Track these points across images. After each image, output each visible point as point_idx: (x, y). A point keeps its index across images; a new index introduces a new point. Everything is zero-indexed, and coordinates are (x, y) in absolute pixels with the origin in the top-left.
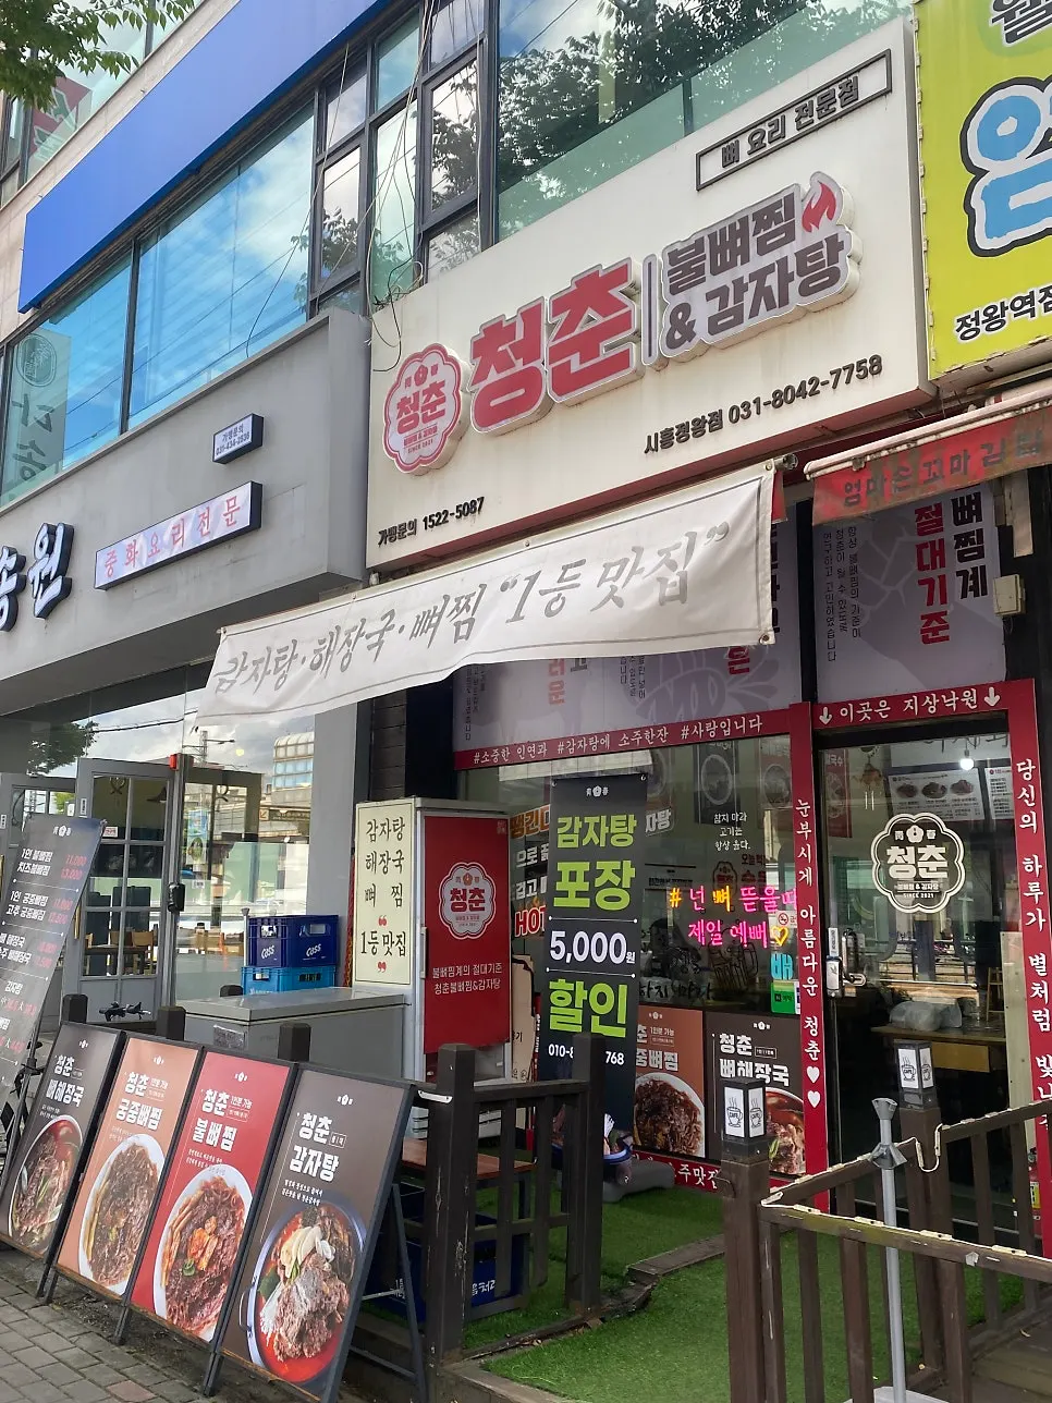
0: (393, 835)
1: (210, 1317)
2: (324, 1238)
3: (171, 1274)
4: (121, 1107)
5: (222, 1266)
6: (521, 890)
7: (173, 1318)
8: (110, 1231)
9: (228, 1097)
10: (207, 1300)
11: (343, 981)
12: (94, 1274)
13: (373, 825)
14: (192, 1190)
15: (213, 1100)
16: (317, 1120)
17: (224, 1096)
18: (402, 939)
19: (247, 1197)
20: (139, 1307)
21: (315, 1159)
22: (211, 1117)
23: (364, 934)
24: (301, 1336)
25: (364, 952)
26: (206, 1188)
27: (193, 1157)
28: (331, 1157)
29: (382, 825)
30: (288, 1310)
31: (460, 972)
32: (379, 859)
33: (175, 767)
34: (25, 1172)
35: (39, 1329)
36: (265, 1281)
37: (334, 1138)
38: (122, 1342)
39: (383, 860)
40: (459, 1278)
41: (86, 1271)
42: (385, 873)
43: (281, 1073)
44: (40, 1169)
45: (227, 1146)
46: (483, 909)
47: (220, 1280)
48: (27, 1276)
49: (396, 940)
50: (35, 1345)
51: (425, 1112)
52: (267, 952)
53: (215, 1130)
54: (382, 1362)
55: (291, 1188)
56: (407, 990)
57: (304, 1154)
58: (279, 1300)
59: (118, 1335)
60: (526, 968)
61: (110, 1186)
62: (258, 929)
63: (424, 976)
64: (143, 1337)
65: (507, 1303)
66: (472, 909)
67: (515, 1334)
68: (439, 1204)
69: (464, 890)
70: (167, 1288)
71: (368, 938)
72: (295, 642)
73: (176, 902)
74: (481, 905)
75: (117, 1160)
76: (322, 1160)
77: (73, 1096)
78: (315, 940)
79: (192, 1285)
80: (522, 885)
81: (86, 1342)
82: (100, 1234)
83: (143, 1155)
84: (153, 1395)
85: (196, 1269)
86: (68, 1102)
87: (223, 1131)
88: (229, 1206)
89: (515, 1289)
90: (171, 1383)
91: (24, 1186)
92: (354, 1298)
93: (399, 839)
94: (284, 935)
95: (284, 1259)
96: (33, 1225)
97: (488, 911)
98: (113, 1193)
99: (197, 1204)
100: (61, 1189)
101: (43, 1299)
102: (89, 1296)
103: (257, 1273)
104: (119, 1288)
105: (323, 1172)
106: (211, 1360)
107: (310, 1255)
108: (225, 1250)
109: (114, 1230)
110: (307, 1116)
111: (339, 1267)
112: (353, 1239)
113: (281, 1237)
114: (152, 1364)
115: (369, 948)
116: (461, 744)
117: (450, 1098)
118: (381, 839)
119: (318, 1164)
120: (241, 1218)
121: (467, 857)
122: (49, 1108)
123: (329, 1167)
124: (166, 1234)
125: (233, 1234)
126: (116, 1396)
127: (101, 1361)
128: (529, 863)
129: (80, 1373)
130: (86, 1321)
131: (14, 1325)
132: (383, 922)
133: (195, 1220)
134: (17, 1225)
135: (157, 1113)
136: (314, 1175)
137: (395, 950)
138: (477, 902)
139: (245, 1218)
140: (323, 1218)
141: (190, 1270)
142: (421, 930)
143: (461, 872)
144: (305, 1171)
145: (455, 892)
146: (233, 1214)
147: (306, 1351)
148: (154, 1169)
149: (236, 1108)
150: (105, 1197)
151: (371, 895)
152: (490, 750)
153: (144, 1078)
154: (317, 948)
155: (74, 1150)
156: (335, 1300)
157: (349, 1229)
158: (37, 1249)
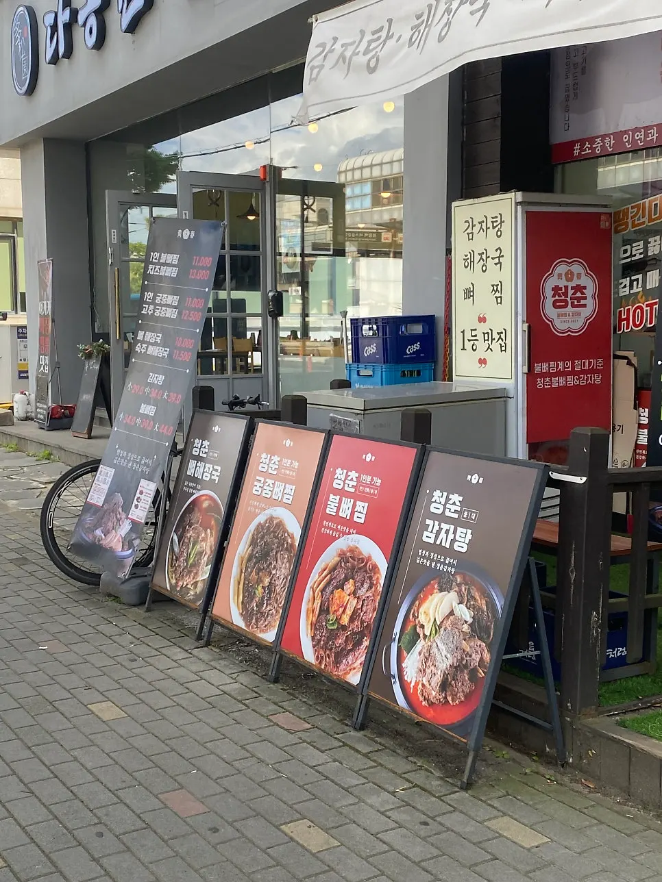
0: (492, 232)
1: (355, 665)
2: (461, 603)
3: (315, 627)
4: (256, 483)
5: (362, 622)
6: (625, 286)
7: (320, 663)
8: (257, 589)
9: (357, 475)
10: (351, 650)
11: (442, 377)
12: (246, 623)
13: (470, 223)
14: (329, 557)
15: (342, 478)
16: (448, 496)
17: (353, 474)
18: (503, 336)
19: (383, 565)
20: (290, 653)
21: (447, 532)
22: (342, 493)
23: (463, 332)
24: (444, 686)
25: (464, 349)
26: (343, 556)
27: (328, 528)
28: (464, 531)
29: (479, 223)
30: (429, 663)
31: (561, 367)
32: (477, 258)
33: (265, 179)
34: (175, 538)
35: (202, 667)
36: (406, 638)
37: (466, 513)
38: (276, 681)
39: (481, 258)
40: (594, 645)
41: (238, 621)
42: (484, 271)
43: (408, 454)
44: (188, 535)
45: (360, 518)
46: (585, 306)
47: (362, 634)
48: (185, 622)
49: (496, 336)
50: (202, 679)
51: (557, 492)
52: (370, 350)
53: (347, 505)
54: (519, 713)
55: (424, 557)
56: (508, 384)
57: (437, 528)
58: (420, 654)
59: (272, 673)
60: (630, 363)
61: (253, 551)
62: (360, 328)
63: (527, 371)
64: (294, 678)
65: (636, 669)
66: (573, 306)
67: (647, 696)
68: (573, 577)
69: (566, 287)
70: (313, 639)
71: (468, 336)
72: (390, 21)
73: (275, 307)
74: (583, 302)
75: (257, 529)
76: (455, 532)
77: (211, 474)
78: (413, 339)
79: (337, 637)
80: (626, 281)
81: (243, 678)
82: (247, 590)
83: (280, 525)
84: (309, 726)
85: (339, 623)
86: (208, 479)
87: (354, 505)
88: (366, 571)
89: (645, 657)
90: (325, 716)
91: (176, 549)
92: (495, 657)
93: (499, 237)
94: (384, 333)
95: (422, 619)
96: (187, 581)
97: (590, 308)
98: (256, 557)
99: (334, 569)
100: (209, 552)
101: (202, 642)
102: (241, 641)
103: (397, 630)
104: (269, 636)
105: (456, 544)
106: (359, 701)
107: (448, 617)
108: (364, 609)
109: (260, 588)
110: (437, 493)
111: (478, 629)
112: (491, 605)
113: (418, 600)
114: (304, 700)
115: (468, 345)
116: (559, 135)
117: (584, 479)
118: (479, 237)
119: (451, 536)
120: (378, 582)
121: (568, 254)
122: (191, 484)
123: (463, 540)
124: (308, 594)
125: (372, 595)
126: (278, 725)
127: (261, 696)
128: (633, 259)
129: (244, 704)
130: (241, 661)
131: (182, 662)
132: (482, 320)
133: (334, 582)
134: (173, 581)
135: (290, 489)
136: (448, 546)
137: (496, 346)
138: (579, 299)
139: (382, 582)
140: (459, 585)
141: (333, 624)
142: (523, 327)
143: (562, 269)
144: (438, 543)
145: (556, 289)
146: (370, 578)
147: (449, 699)
148: (292, 538)
149: (365, 485)
150: (249, 560)
151: (469, 293)
152: (592, 140)
153: (276, 459)
154: (417, 346)
155: (216, 520)
156: (477, 658)
157: (486, 595)
158: (194, 601)
